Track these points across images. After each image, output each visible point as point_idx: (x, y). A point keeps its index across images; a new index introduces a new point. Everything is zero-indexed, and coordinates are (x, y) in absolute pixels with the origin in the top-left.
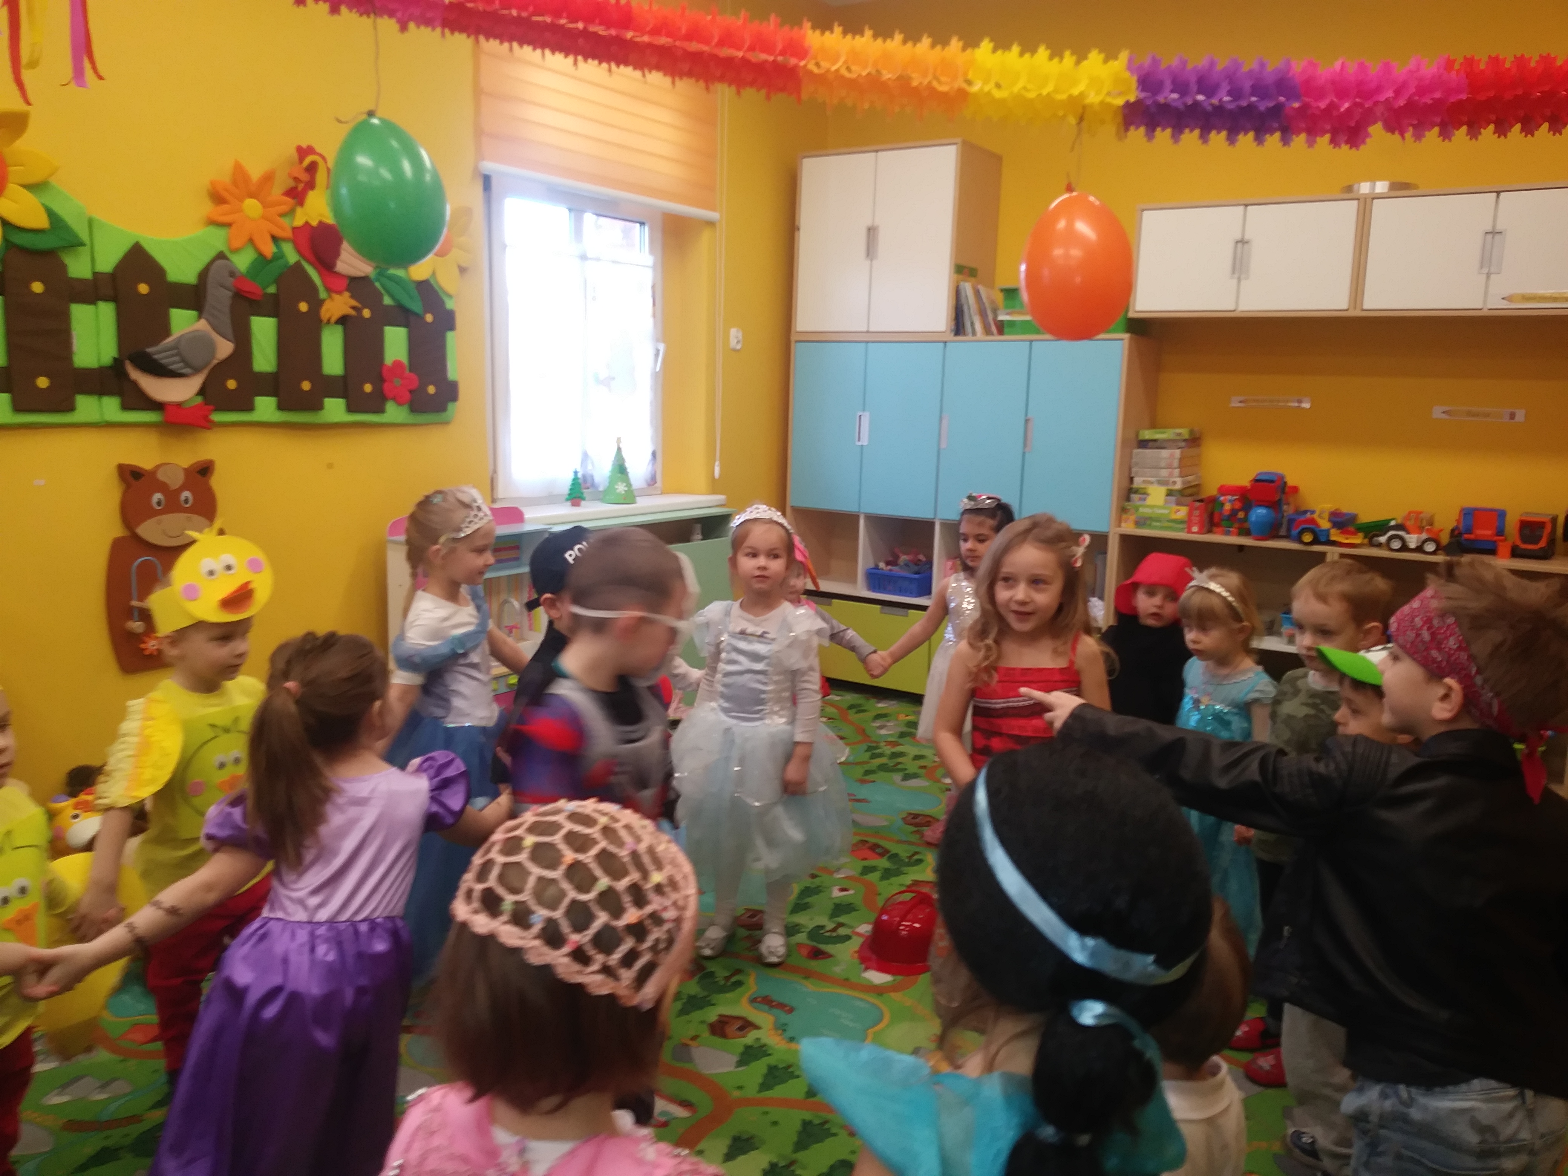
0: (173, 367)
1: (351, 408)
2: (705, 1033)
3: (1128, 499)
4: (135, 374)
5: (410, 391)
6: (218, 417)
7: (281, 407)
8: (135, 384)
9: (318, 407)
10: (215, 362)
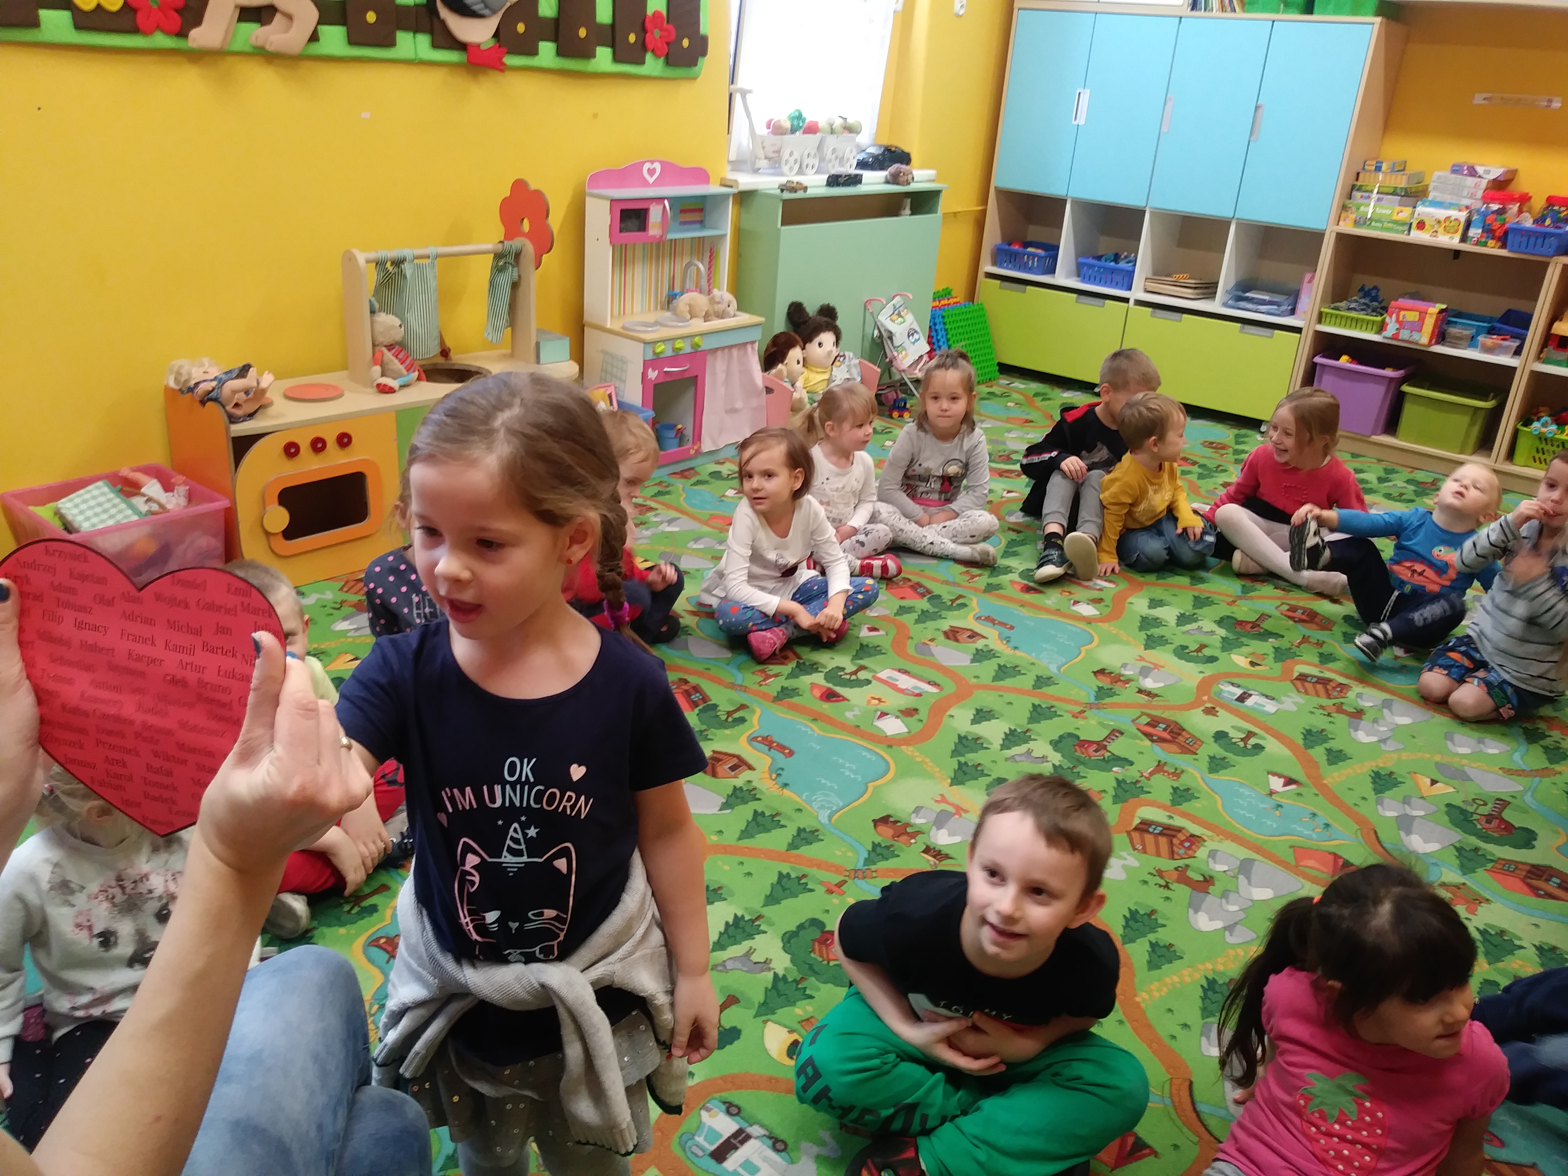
0: (475, 8)
1: (617, 59)
2: (942, 637)
3: (1350, 197)
4: (444, 13)
5: (668, 44)
6: (510, 60)
7: (560, 53)
8: (443, 23)
9: (589, 55)
10: (508, 4)
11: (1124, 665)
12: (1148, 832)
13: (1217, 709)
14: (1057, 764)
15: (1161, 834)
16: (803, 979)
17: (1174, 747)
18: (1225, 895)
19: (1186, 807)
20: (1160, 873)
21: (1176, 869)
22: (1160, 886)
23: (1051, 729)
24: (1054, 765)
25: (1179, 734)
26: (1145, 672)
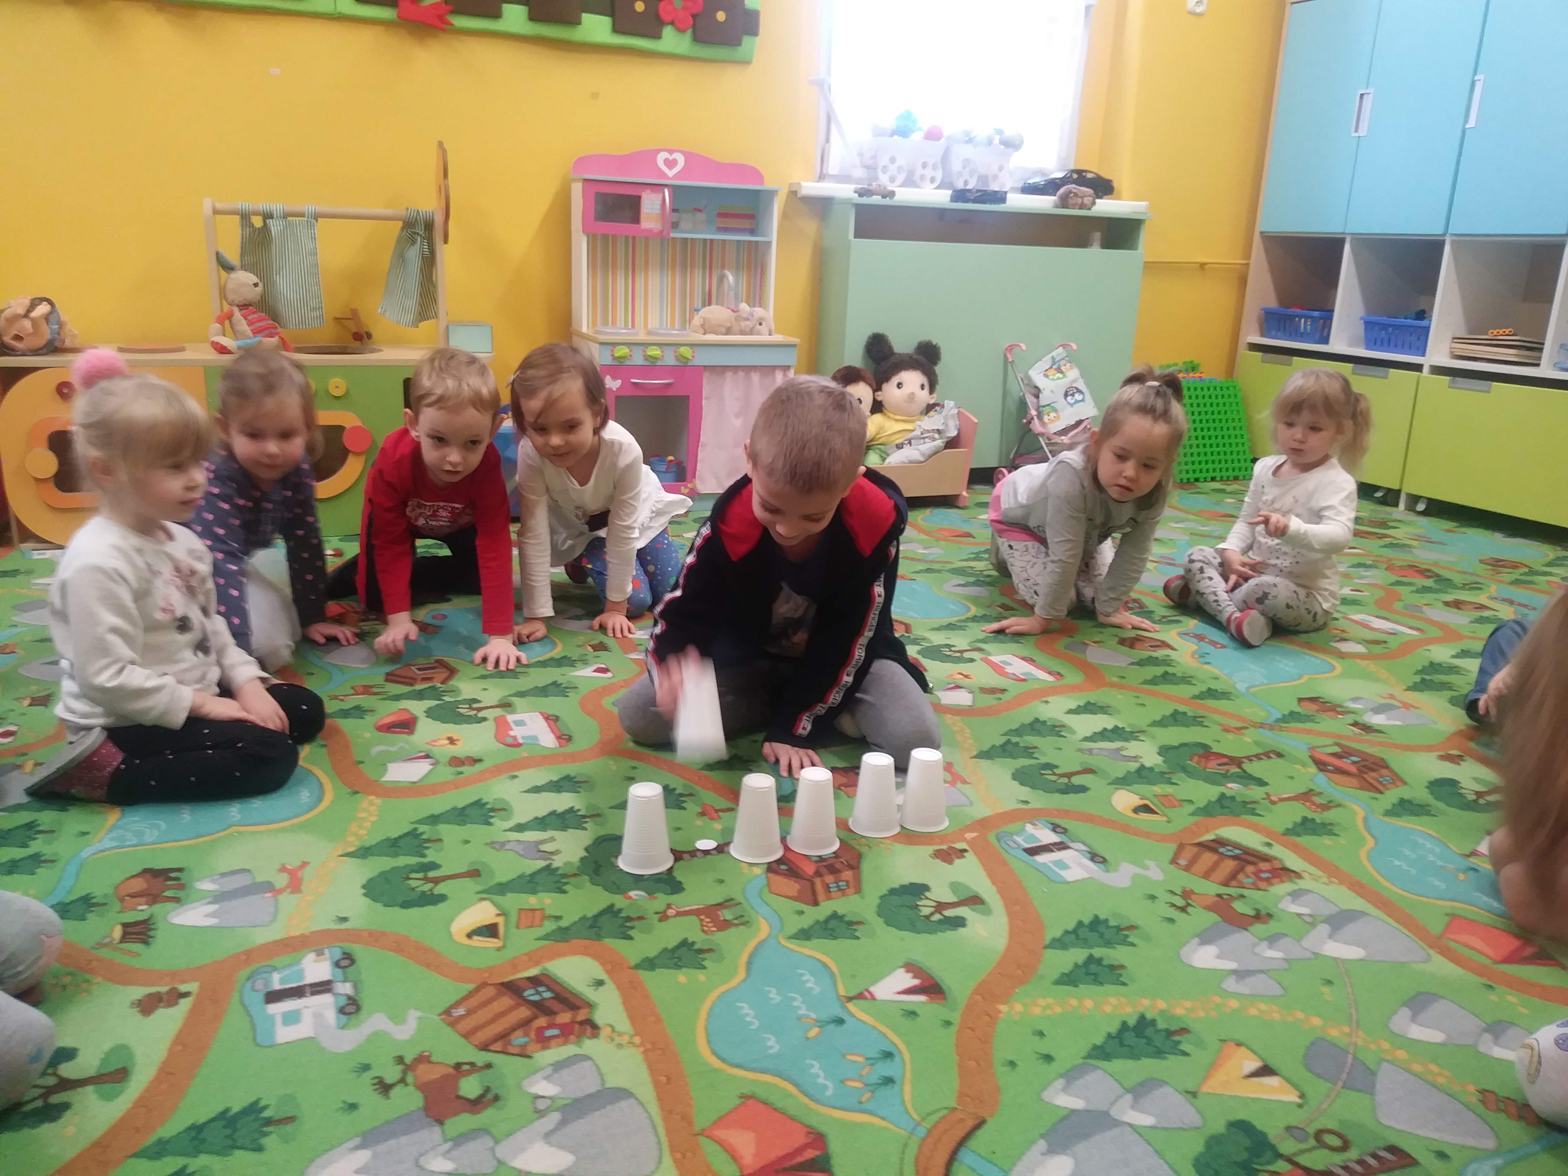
11: (1355, 700)
12: (1214, 850)
13: (1466, 758)
14: (1148, 764)
15: (1234, 858)
16: (575, 875)
17: (1354, 781)
18: (1272, 940)
19: (1306, 841)
20: (1187, 894)
21: (1219, 896)
22: (1173, 905)
23: (1175, 735)
24: (1142, 767)
25: (1373, 770)
26: (1378, 710)
